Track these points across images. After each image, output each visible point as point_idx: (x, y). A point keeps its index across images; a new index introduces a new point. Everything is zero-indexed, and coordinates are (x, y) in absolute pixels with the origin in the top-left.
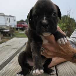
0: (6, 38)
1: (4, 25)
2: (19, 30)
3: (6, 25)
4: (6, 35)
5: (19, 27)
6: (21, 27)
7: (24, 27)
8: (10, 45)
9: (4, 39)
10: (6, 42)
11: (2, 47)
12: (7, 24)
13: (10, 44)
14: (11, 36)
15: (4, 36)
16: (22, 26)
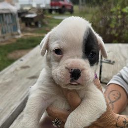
2: (54, 12)
5: (54, 8)
6: (57, 8)
7: (64, 6)
8: (28, 67)
9: (27, 31)
10: (22, 58)
11: (13, 72)
12: (32, 1)
13: (28, 64)
14: (40, 26)
16: (59, 4)
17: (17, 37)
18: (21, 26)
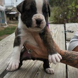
0: (12, 22)
1: (11, 5)
3: (13, 5)
4: (13, 18)
9: (10, 23)
12: (13, 3)
15: (10, 19)
17: (5, 26)
18: (7, 20)
